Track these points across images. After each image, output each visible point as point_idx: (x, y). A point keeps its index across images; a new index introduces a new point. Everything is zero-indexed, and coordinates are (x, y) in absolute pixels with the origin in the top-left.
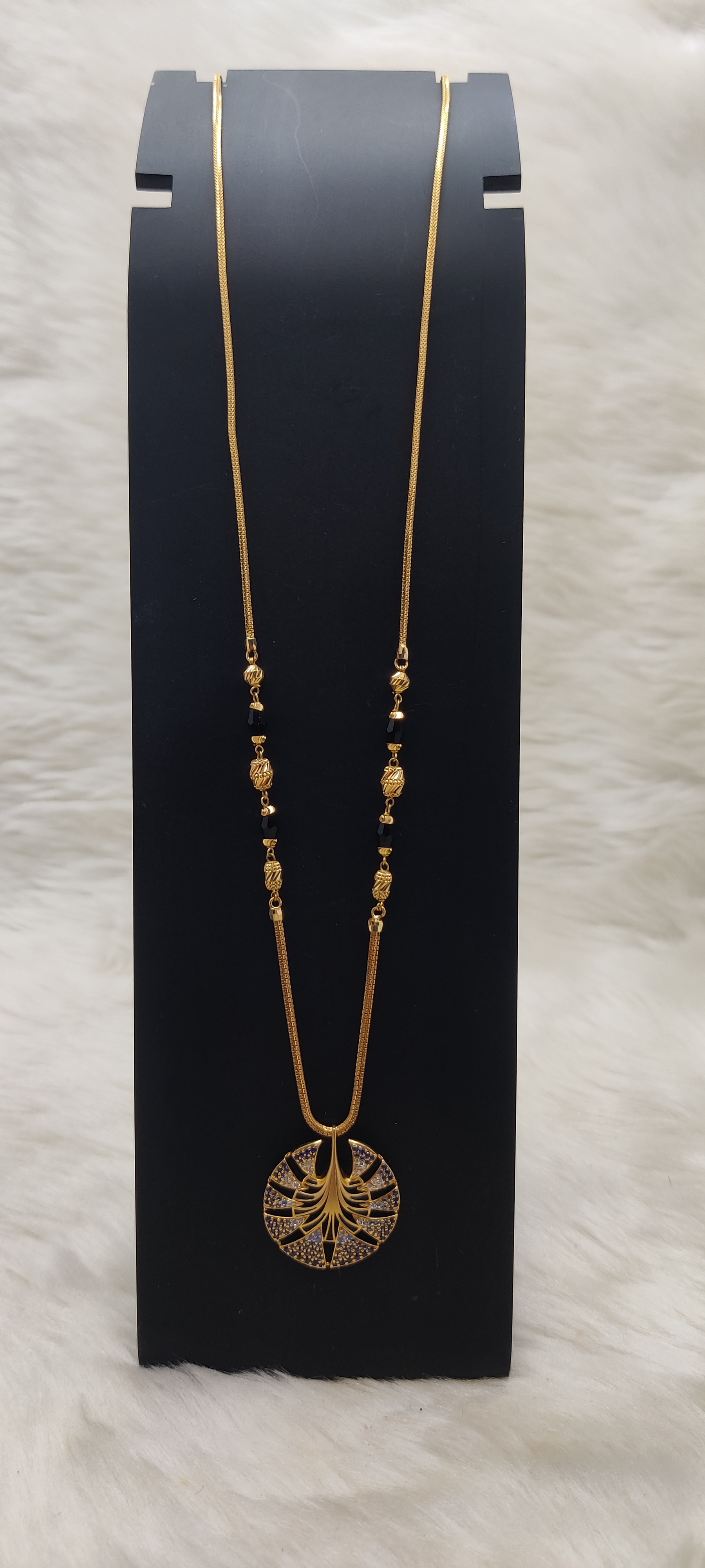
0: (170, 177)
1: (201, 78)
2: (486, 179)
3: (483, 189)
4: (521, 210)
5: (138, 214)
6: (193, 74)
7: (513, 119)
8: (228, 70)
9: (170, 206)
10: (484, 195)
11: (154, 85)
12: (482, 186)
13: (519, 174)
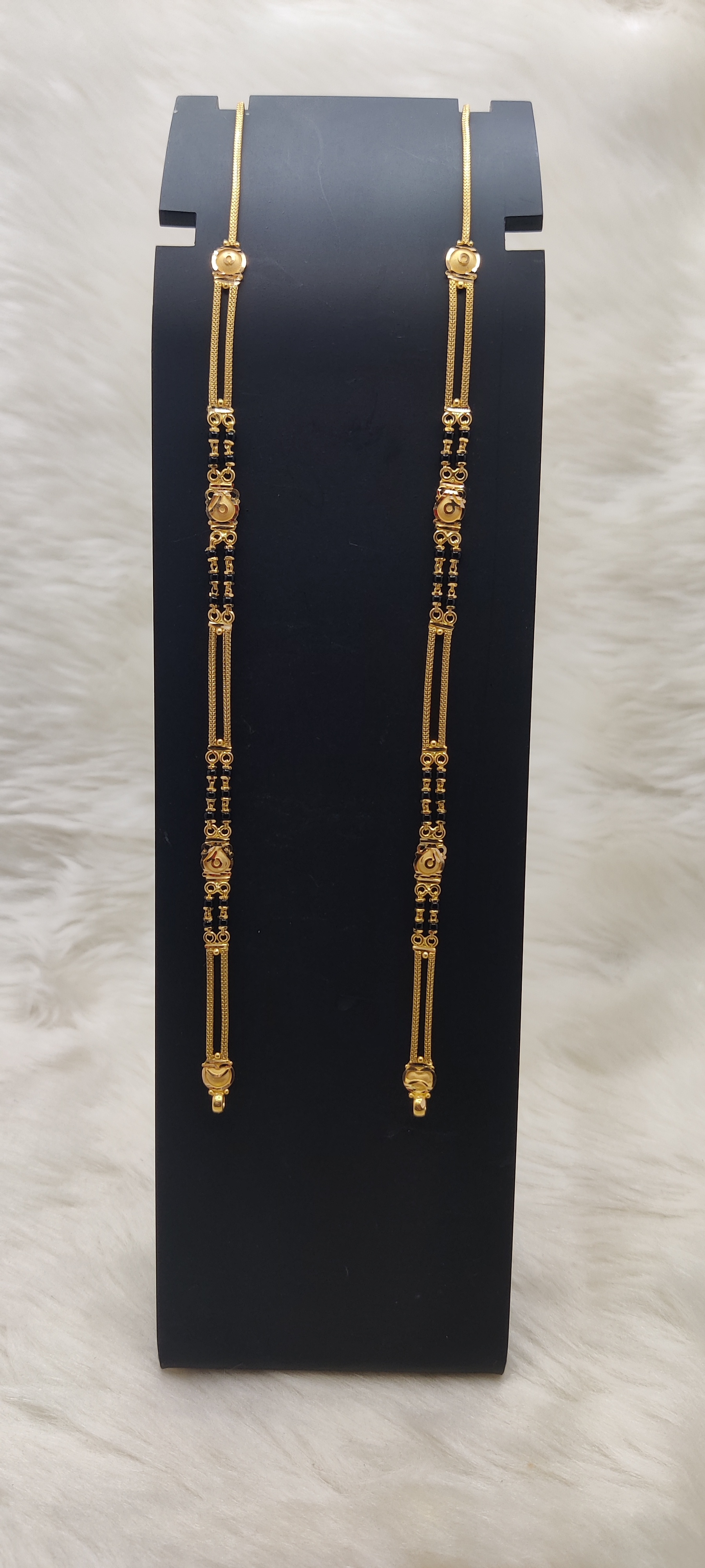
0: (195, 213)
1: (224, 104)
2: (507, 218)
3: (504, 228)
4: (543, 252)
5: (162, 252)
6: (214, 99)
7: (536, 154)
8: (250, 96)
9: (194, 245)
10: (506, 234)
11: (177, 113)
12: (504, 226)
13: (541, 214)
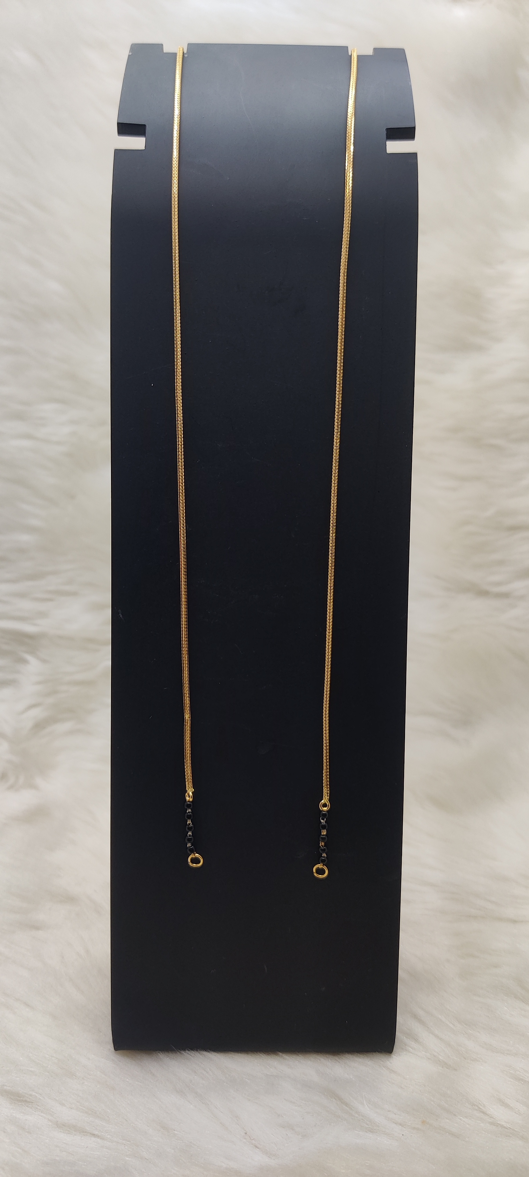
0: (144, 126)
1: (167, 49)
2: (387, 129)
3: (385, 138)
4: (415, 155)
5: (120, 155)
6: (161, 46)
7: (409, 84)
8: (188, 44)
9: (144, 149)
10: (387, 142)
11: (132, 54)
12: (385, 135)
13: (414, 126)
